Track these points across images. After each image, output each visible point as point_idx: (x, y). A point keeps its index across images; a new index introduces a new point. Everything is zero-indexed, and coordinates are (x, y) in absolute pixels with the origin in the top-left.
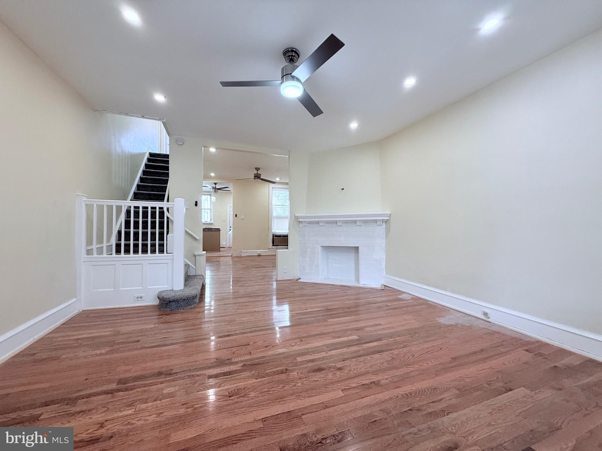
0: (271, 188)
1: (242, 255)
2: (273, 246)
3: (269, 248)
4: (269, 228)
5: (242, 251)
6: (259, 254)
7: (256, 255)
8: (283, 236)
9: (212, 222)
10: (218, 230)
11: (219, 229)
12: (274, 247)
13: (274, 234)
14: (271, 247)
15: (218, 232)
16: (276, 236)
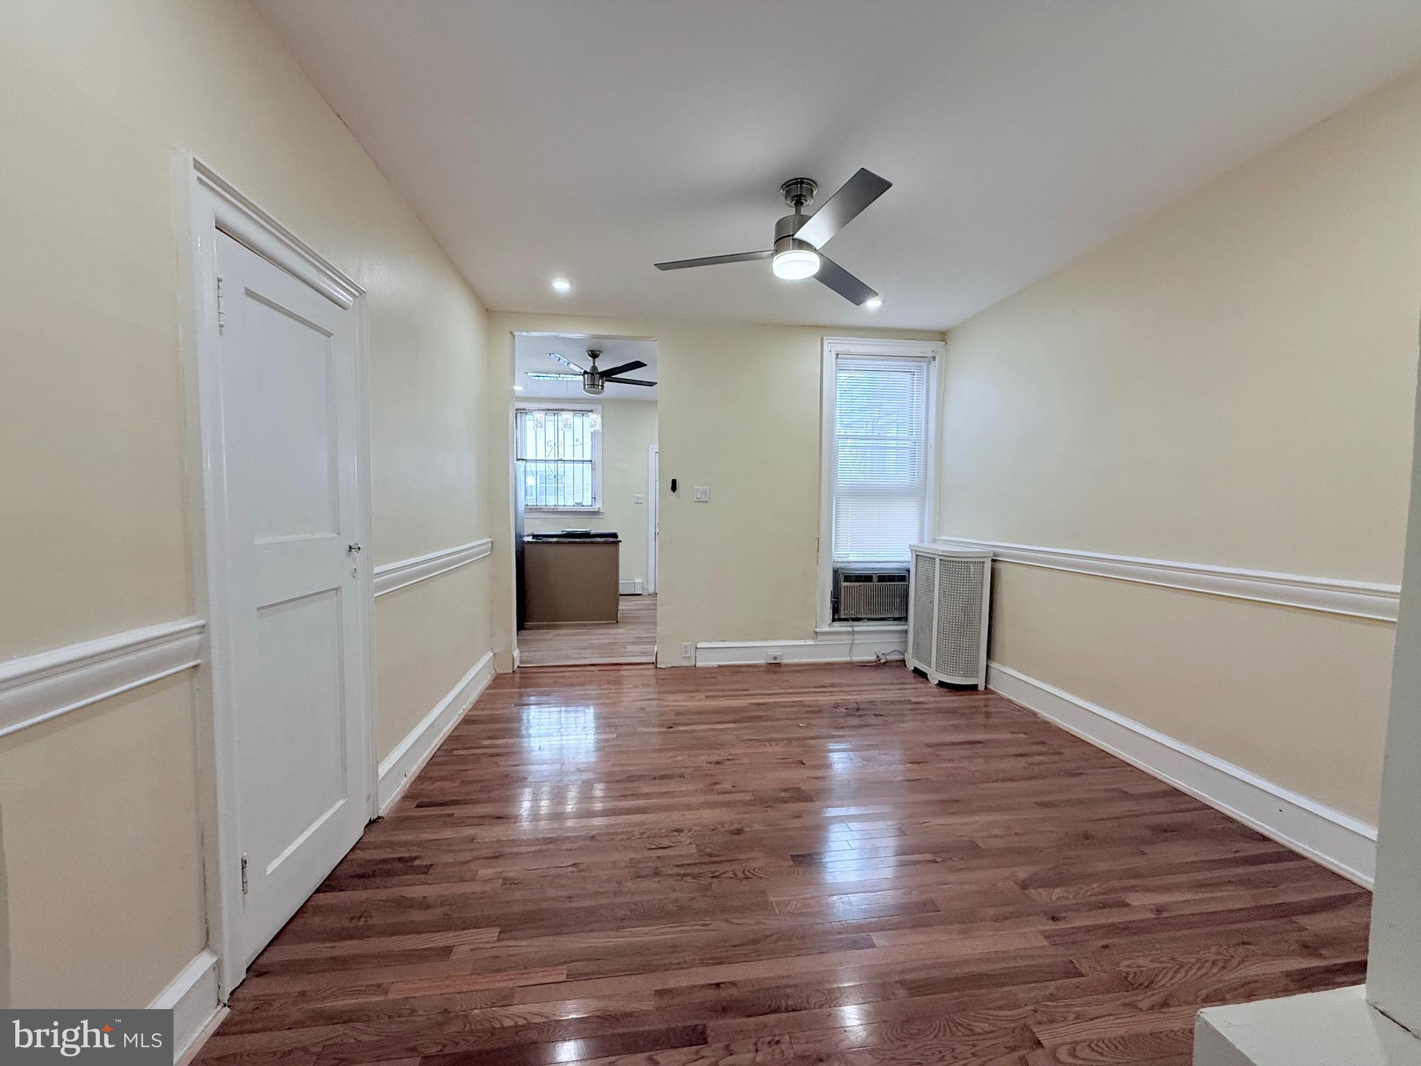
0: (829, 358)
1: (698, 664)
2: (834, 620)
3: (816, 633)
4: (818, 542)
5: (699, 645)
6: (775, 658)
7: (762, 662)
8: (882, 578)
9: (598, 506)
10: (611, 539)
11: (615, 535)
12: (838, 627)
13: (838, 565)
14: (826, 629)
15: (610, 549)
16: (848, 578)
